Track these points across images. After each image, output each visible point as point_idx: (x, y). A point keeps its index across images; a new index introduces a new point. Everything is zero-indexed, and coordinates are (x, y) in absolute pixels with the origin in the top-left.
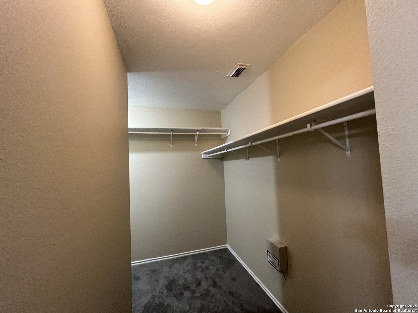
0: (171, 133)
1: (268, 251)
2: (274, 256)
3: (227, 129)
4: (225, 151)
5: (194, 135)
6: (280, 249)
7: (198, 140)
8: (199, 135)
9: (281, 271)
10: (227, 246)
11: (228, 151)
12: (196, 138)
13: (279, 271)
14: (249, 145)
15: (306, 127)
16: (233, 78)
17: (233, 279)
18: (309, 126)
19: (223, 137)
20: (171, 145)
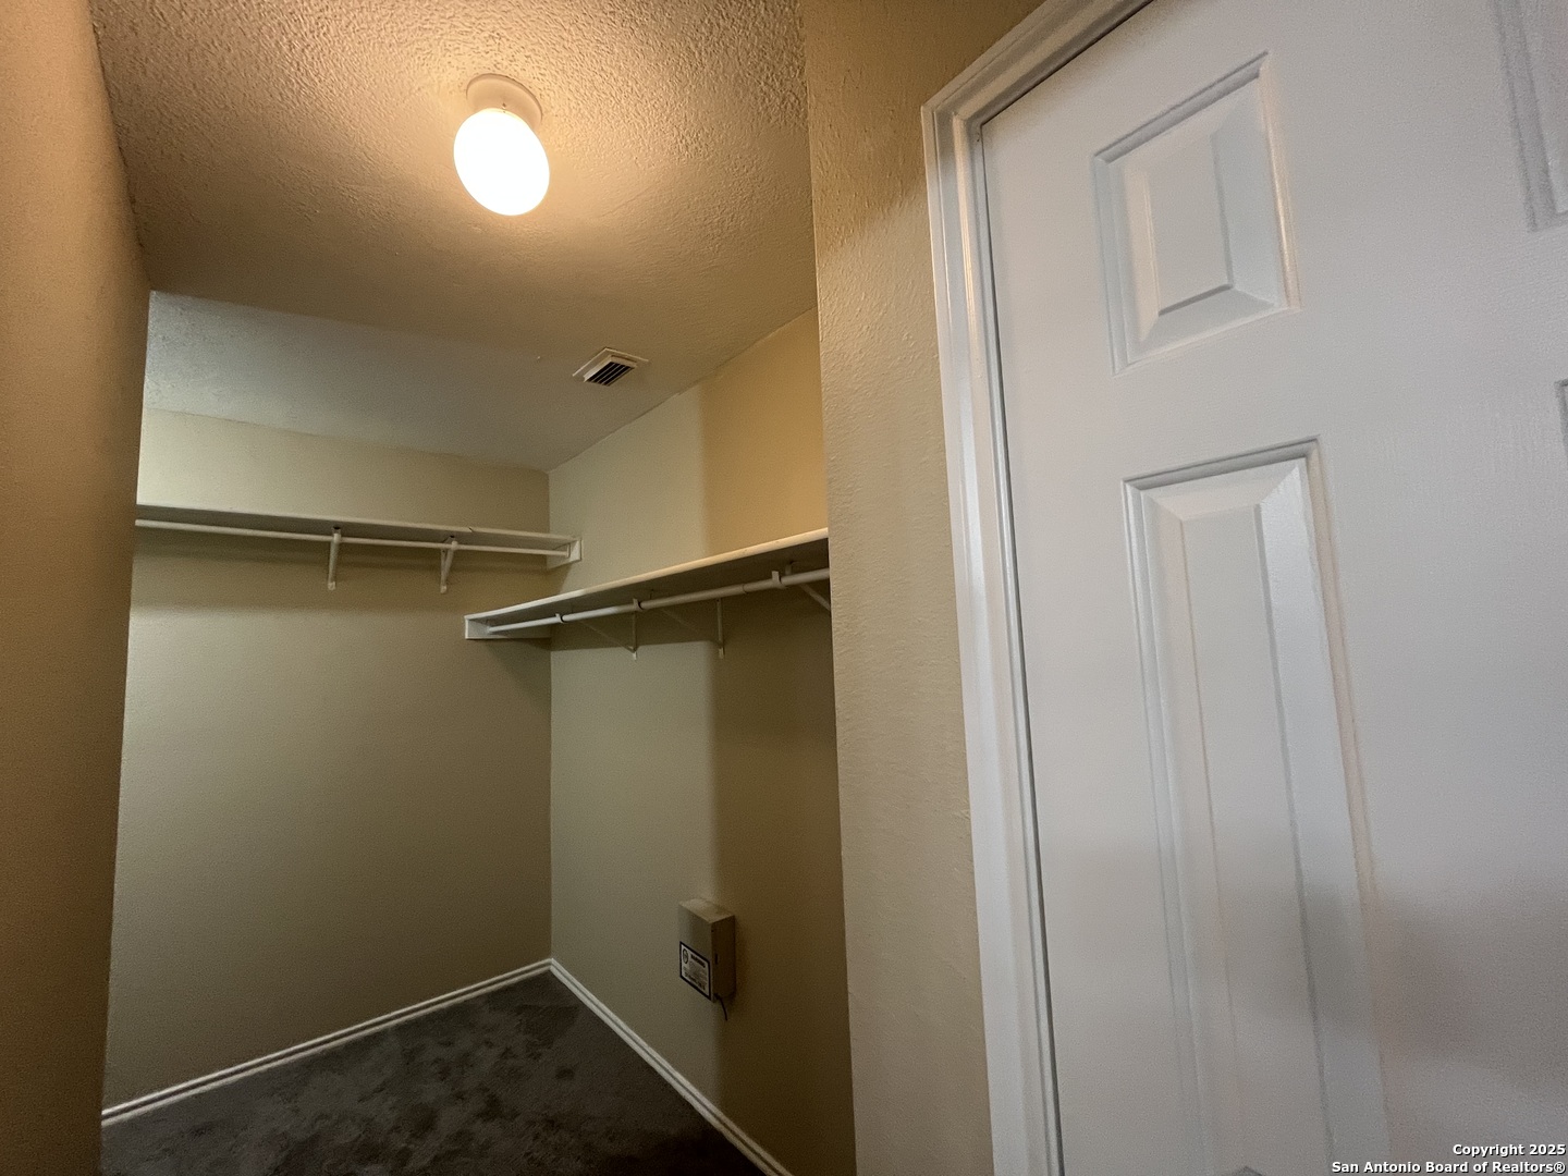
0: (336, 538)
1: (681, 943)
2: (699, 957)
3: (568, 538)
4: (557, 619)
5: (438, 551)
6: (715, 925)
7: (452, 569)
8: (457, 553)
9: (716, 995)
10: (549, 964)
11: (566, 618)
12: (446, 563)
13: (709, 997)
14: (634, 607)
15: (770, 577)
16: (591, 384)
17: (565, 1073)
18: (775, 574)
19: (551, 565)
20: (331, 585)
